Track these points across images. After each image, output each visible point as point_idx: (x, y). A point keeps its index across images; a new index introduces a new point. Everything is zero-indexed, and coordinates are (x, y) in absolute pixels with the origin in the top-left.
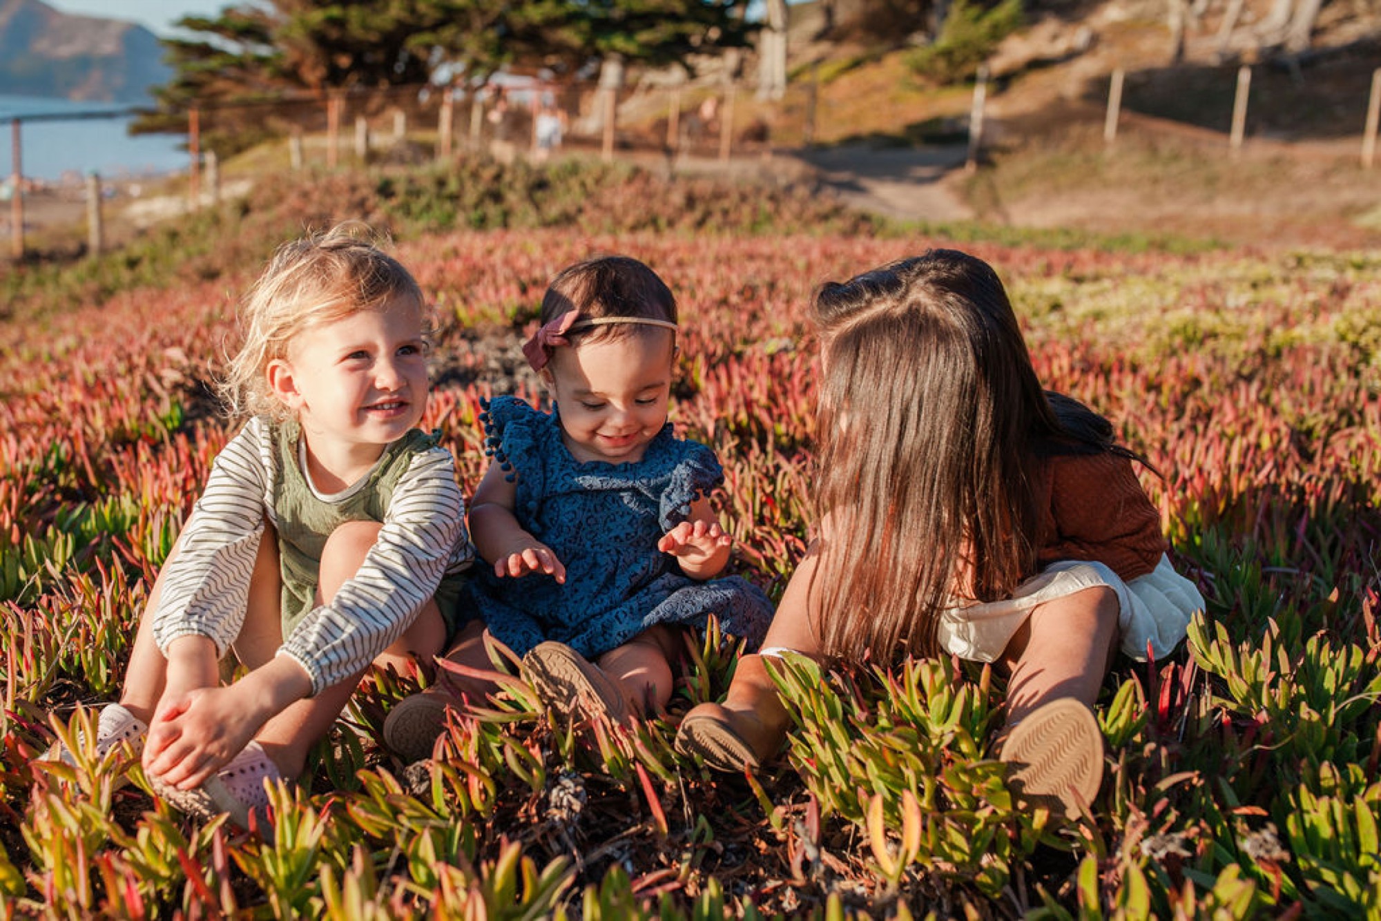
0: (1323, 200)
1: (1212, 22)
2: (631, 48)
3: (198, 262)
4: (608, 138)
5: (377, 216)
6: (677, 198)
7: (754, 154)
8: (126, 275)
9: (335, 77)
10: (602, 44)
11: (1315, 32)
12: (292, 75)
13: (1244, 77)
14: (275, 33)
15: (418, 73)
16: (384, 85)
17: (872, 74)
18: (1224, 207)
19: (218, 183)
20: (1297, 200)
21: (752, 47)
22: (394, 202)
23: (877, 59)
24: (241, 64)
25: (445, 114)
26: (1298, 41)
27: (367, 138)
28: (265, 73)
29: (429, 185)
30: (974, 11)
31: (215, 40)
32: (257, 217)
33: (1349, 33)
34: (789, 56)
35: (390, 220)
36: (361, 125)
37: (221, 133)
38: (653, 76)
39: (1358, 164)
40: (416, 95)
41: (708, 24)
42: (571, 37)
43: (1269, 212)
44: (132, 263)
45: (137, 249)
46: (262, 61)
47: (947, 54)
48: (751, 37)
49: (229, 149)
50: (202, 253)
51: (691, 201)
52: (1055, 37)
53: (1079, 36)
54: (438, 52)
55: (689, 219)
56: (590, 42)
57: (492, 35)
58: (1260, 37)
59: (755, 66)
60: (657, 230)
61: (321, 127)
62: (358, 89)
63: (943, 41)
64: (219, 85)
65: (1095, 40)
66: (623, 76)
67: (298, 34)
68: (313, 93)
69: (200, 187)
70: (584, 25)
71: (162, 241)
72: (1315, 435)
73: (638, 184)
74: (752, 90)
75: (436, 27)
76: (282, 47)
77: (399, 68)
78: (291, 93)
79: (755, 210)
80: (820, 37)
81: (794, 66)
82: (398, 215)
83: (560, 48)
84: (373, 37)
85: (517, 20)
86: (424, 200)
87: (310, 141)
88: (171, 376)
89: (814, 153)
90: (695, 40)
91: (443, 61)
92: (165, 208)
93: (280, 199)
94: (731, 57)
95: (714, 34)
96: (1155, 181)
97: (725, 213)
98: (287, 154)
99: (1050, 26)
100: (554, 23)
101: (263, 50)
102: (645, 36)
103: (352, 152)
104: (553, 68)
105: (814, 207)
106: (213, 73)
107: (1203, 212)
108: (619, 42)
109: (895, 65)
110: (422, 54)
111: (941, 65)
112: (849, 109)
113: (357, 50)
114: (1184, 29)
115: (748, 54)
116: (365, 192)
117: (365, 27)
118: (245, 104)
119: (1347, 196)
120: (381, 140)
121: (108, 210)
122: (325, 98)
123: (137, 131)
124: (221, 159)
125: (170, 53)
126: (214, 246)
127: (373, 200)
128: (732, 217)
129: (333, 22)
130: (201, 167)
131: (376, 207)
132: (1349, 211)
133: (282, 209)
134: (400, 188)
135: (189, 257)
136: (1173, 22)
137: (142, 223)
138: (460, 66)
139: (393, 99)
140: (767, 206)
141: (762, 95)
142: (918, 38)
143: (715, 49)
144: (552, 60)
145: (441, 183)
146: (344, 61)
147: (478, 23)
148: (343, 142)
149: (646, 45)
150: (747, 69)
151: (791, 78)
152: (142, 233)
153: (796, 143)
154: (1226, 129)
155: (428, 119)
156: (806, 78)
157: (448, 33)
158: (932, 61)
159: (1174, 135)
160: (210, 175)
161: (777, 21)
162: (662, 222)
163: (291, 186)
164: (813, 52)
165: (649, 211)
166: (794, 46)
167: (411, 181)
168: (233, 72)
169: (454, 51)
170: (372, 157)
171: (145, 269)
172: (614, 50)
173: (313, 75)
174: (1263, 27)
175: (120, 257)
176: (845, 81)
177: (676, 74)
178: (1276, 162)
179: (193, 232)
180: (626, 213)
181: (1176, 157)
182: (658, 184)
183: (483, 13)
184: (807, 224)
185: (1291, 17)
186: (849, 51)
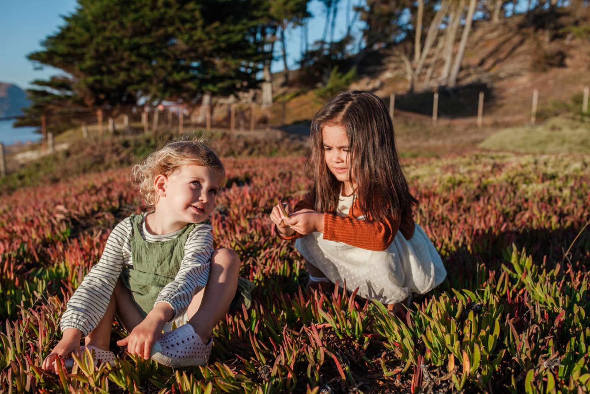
0: (466, 139)
1: (422, 77)
2: (215, 89)
3: (51, 176)
4: (208, 124)
5: (123, 155)
6: (241, 144)
7: (263, 128)
8: (19, 182)
9: (98, 103)
10: (204, 88)
11: (458, 80)
12: (81, 102)
13: (436, 96)
14: (73, 86)
15: (132, 101)
16: (118, 106)
17: (304, 98)
18: (432, 142)
19: (54, 144)
20: (457, 139)
21: (260, 88)
22: (129, 149)
23: (305, 93)
24: (59, 98)
25: (144, 117)
26: (452, 84)
27: (114, 126)
28: (70, 102)
29: (143, 142)
30: (339, 75)
31: (49, 89)
32: (74, 157)
33: (469, 80)
34: (273, 92)
35: (129, 156)
36: (111, 121)
37: (52, 126)
38: (222, 101)
39: (476, 126)
40: (131, 109)
41: (243, 80)
42: (192, 85)
43: (448, 143)
44: (21, 177)
45: (23, 172)
46: (68, 97)
47: (331, 90)
48: (260, 85)
49: (58, 132)
50: (51, 172)
51: (246, 145)
52: (368, 84)
53: (377, 83)
54: (139, 93)
55: (246, 152)
56: (199, 87)
57: (161, 85)
58: (439, 82)
59: (261, 95)
60: (234, 156)
61: (96, 122)
62: (108, 107)
63: (329, 86)
64: (51, 107)
65: (382, 85)
66: (211, 100)
67: (83, 86)
68: (90, 109)
69: (47, 147)
70: (197, 81)
71: (33, 168)
72: (509, 215)
73: (225, 140)
74: (260, 104)
75: (138, 83)
76: (77, 92)
77: (124, 99)
78: (80, 109)
79: (271, 147)
80: (283, 85)
81: (275, 95)
82: (132, 154)
83: (188, 90)
84: (114, 87)
85: (170, 79)
86: (142, 148)
87: (91, 128)
88: (60, 217)
89: (284, 128)
90: (238, 86)
91: (142, 96)
92: (32, 156)
93: (82, 150)
94: (252, 92)
95: (245, 84)
96: (408, 134)
97: (260, 149)
98: (82, 133)
99: (366, 80)
100: (184, 81)
101: (69, 93)
102: (220, 85)
103: (107, 131)
104: (184, 98)
105: (293, 146)
106: (48, 103)
107: (426, 144)
108: (211, 87)
109: (312, 95)
110: (133, 93)
111: (329, 94)
112: (296, 111)
113: (107, 92)
114: (413, 80)
115: (258, 91)
116: (118, 145)
117: (110, 82)
118: (62, 114)
119: (474, 137)
120: (118, 127)
121: (7, 158)
122: (95, 111)
123: (17, 126)
124: (54, 136)
125: (29, 95)
126: (57, 169)
127: (121, 149)
128: (262, 150)
129: (97, 81)
130: (46, 139)
131: (123, 151)
132: (475, 142)
133: (84, 153)
134: (132, 143)
135: (46, 174)
136: (409, 77)
137: (22, 162)
138: (148, 98)
139: (123, 111)
140: (275, 146)
141: (264, 107)
142: (319, 85)
143: (246, 90)
144: (185, 95)
145: (148, 141)
146: (102, 96)
147: (155, 81)
148: (105, 128)
149: (221, 88)
150: (258, 97)
151: (274, 100)
152: (23, 166)
153: (279, 124)
154: (431, 114)
155: (137, 118)
156: (281, 99)
157: (144, 85)
158: (325, 93)
159: (414, 117)
160: (50, 142)
161: (268, 78)
162: (236, 153)
163: (87, 144)
164: (281, 90)
165: (231, 149)
166: (275, 88)
167: (136, 141)
168: (56, 102)
169: (146, 92)
170: (116, 133)
171: (27, 180)
172: (208, 90)
173: (89, 102)
174: (440, 79)
175: (15, 175)
176: (294, 101)
177: (231, 99)
178: (449, 126)
179: (47, 164)
180: (222, 150)
181: (415, 125)
182: (233, 139)
183: (157, 77)
184: (290, 152)
185: (449, 75)
186: (294, 90)
